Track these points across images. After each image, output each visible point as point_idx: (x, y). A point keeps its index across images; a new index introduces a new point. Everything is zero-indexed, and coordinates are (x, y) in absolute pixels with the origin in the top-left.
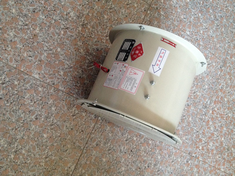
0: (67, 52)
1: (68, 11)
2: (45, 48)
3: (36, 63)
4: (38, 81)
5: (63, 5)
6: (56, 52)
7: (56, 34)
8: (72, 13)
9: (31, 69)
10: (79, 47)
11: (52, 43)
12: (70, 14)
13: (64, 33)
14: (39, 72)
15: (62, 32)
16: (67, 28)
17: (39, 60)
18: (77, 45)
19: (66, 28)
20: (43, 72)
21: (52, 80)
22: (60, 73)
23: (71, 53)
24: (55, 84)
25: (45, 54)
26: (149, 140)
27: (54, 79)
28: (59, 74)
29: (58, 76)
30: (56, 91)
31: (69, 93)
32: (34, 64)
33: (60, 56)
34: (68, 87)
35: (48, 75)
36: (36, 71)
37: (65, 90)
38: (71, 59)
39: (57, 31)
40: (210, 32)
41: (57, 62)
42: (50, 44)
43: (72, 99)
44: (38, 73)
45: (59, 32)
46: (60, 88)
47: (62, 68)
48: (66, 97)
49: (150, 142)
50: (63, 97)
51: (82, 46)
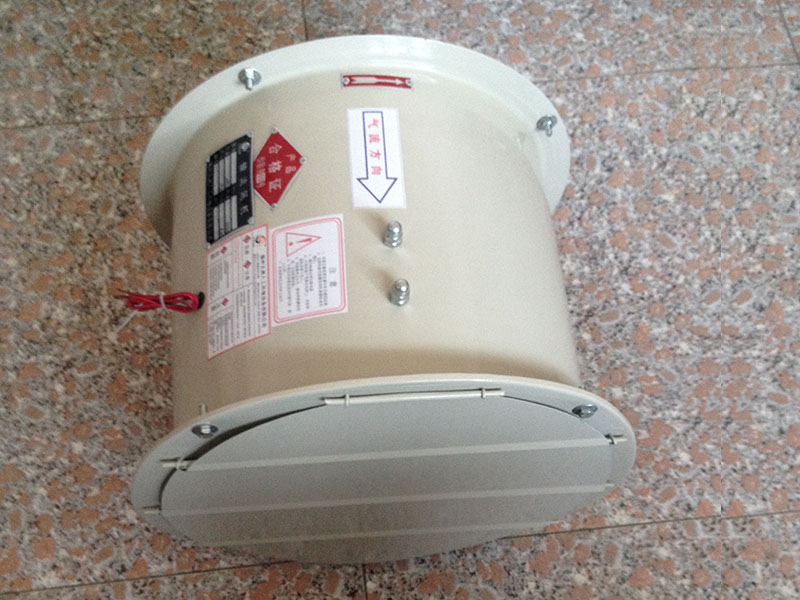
0: (111, 438)
1: (43, 314)
2: (31, 473)
3: (27, 538)
4: (62, 592)
5: (16, 310)
6: (70, 461)
7: (41, 408)
8: (59, 311)
9: (19, 569)
10: (142, 394)
11: (45, 442)
12: (54, 317)
13: (66, 386)
14: (48, 561)
15: (59, 388)
16: (69, 365)
17: (30, 523)
18: (133, 392)
19: (64, 364)
20: (63, 553)
21: (110, 559)
22: (123, 521)
23: (127, 430)
24: (128, 565)
25: (42, 491)
26: (649, 546)
27: (115, 553)
28: (125, 526)
29: (123, 534)
30: (147, 588)
31: (196, 568)
32: (22, 546)
33: (94, 465)
34: (179, 548)
35: (87, 552)
36: (40, 566)
37: (174, 564)
38: (136, 451)
39: (40, 395)
40: (617, 12)
41: (95, 491)
42: (38, 450)
43: (221, 579)
44: (49, 565)
45: (47, 394)
46: (154, 569)
47: (123, 497)
48: (191, 587)
49: (663, 552)
50: (180, 593)
51: (153, 385)
